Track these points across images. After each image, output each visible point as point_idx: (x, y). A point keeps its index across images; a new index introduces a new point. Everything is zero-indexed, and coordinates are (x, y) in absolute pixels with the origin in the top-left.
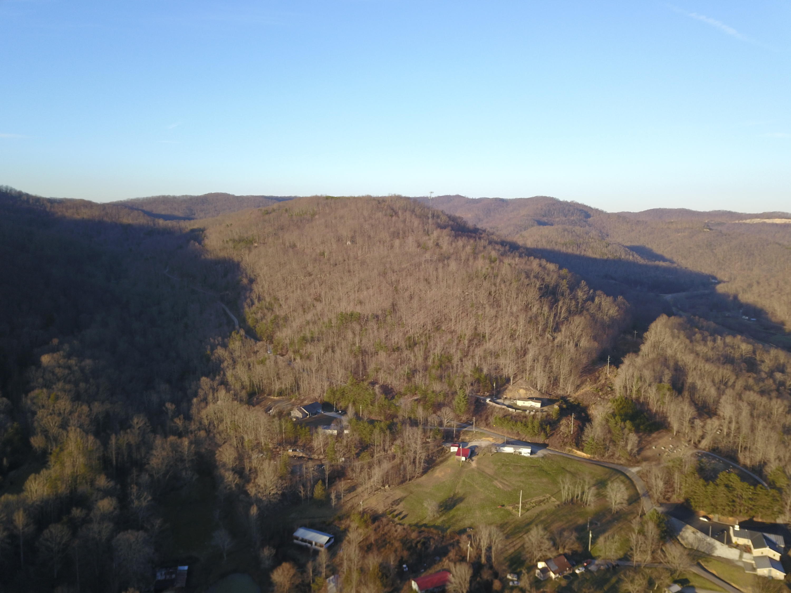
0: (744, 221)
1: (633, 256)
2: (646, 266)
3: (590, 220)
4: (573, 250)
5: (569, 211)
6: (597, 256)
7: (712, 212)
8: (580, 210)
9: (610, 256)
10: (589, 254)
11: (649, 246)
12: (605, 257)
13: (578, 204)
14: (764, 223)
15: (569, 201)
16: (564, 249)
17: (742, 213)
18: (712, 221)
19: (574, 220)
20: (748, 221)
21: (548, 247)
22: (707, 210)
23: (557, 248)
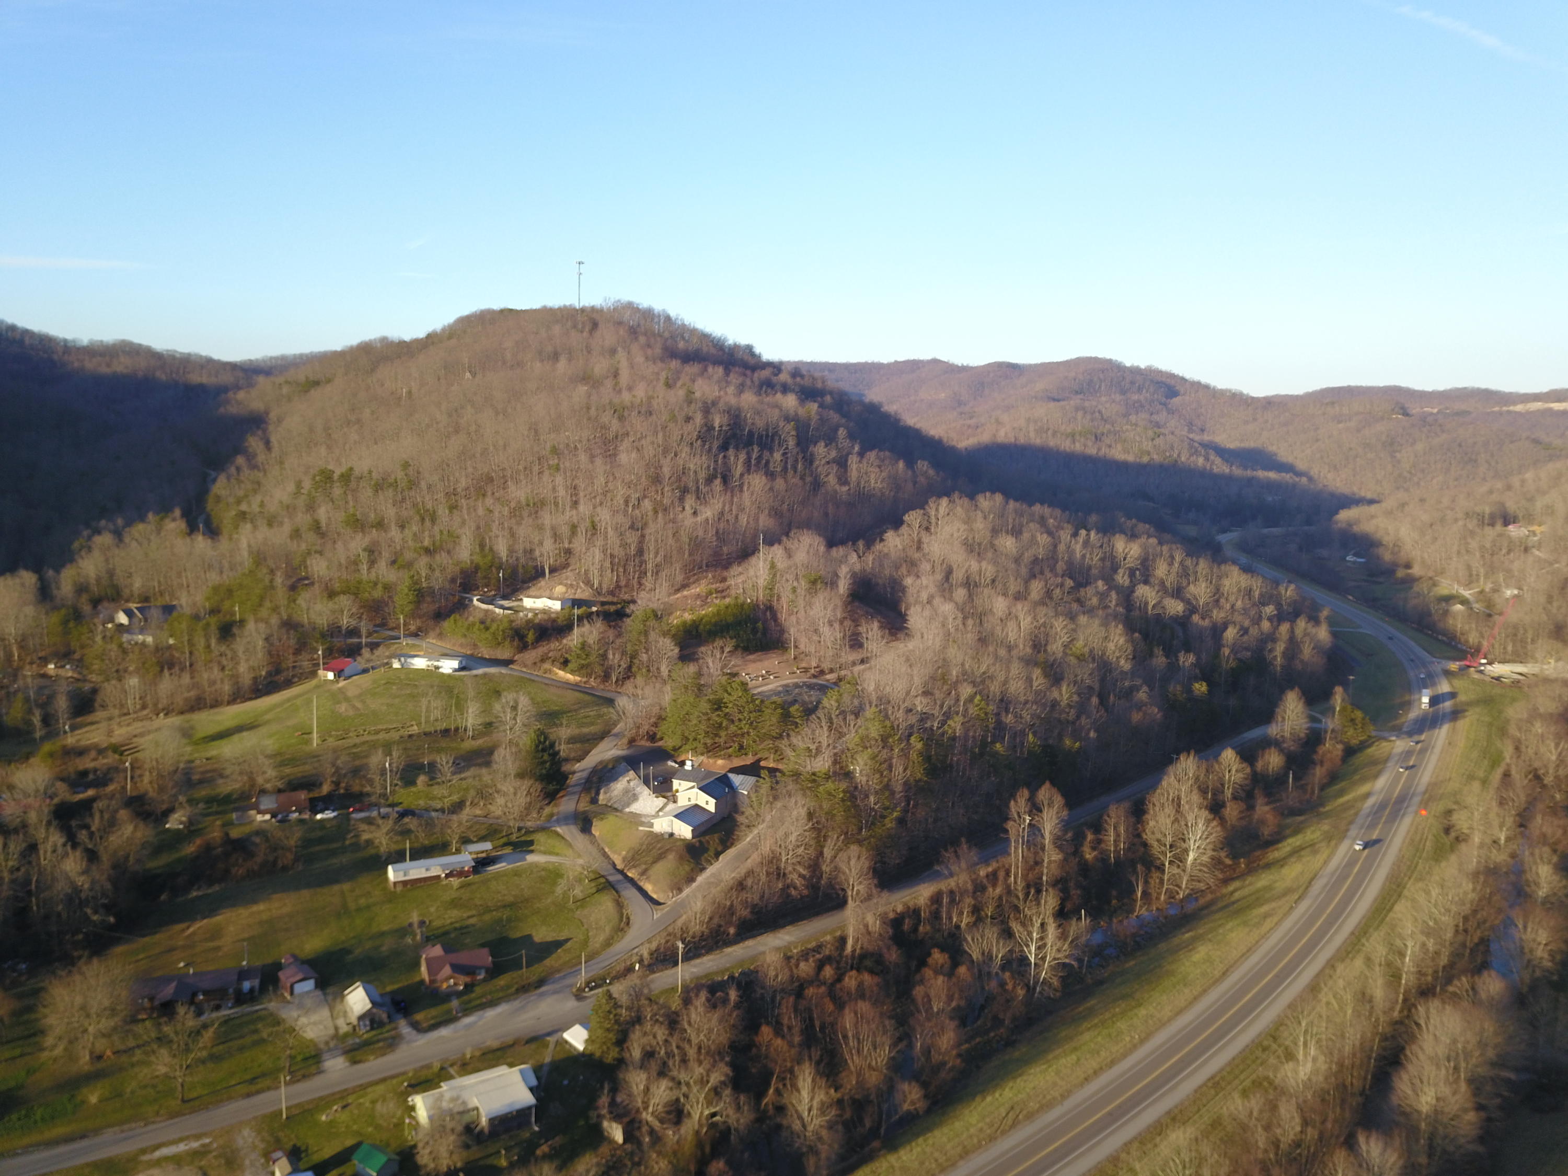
0: (1511, 408)
1: (1207, 459)
2: (1229, 478)
3: (1176, 401)
4: (1085, 446)
5: (1132, 383)
6: (1130, 458)
7: (1451, 390)
8: (1158, 383)
9: (1155, 457)
10: (1118, 453)
11: (1273, 448)
12: (1145, 459)
13: (1160, 372)
14: (1550, 410)
15: (1143, 367)
16: (1066, 445)
17: (1511, 393)
18: (1447, 408)
19: (1139, 401)
20: (1519, 408)
21: (1038, 441)
22: (1441, 388)
23: (1052, 443)
